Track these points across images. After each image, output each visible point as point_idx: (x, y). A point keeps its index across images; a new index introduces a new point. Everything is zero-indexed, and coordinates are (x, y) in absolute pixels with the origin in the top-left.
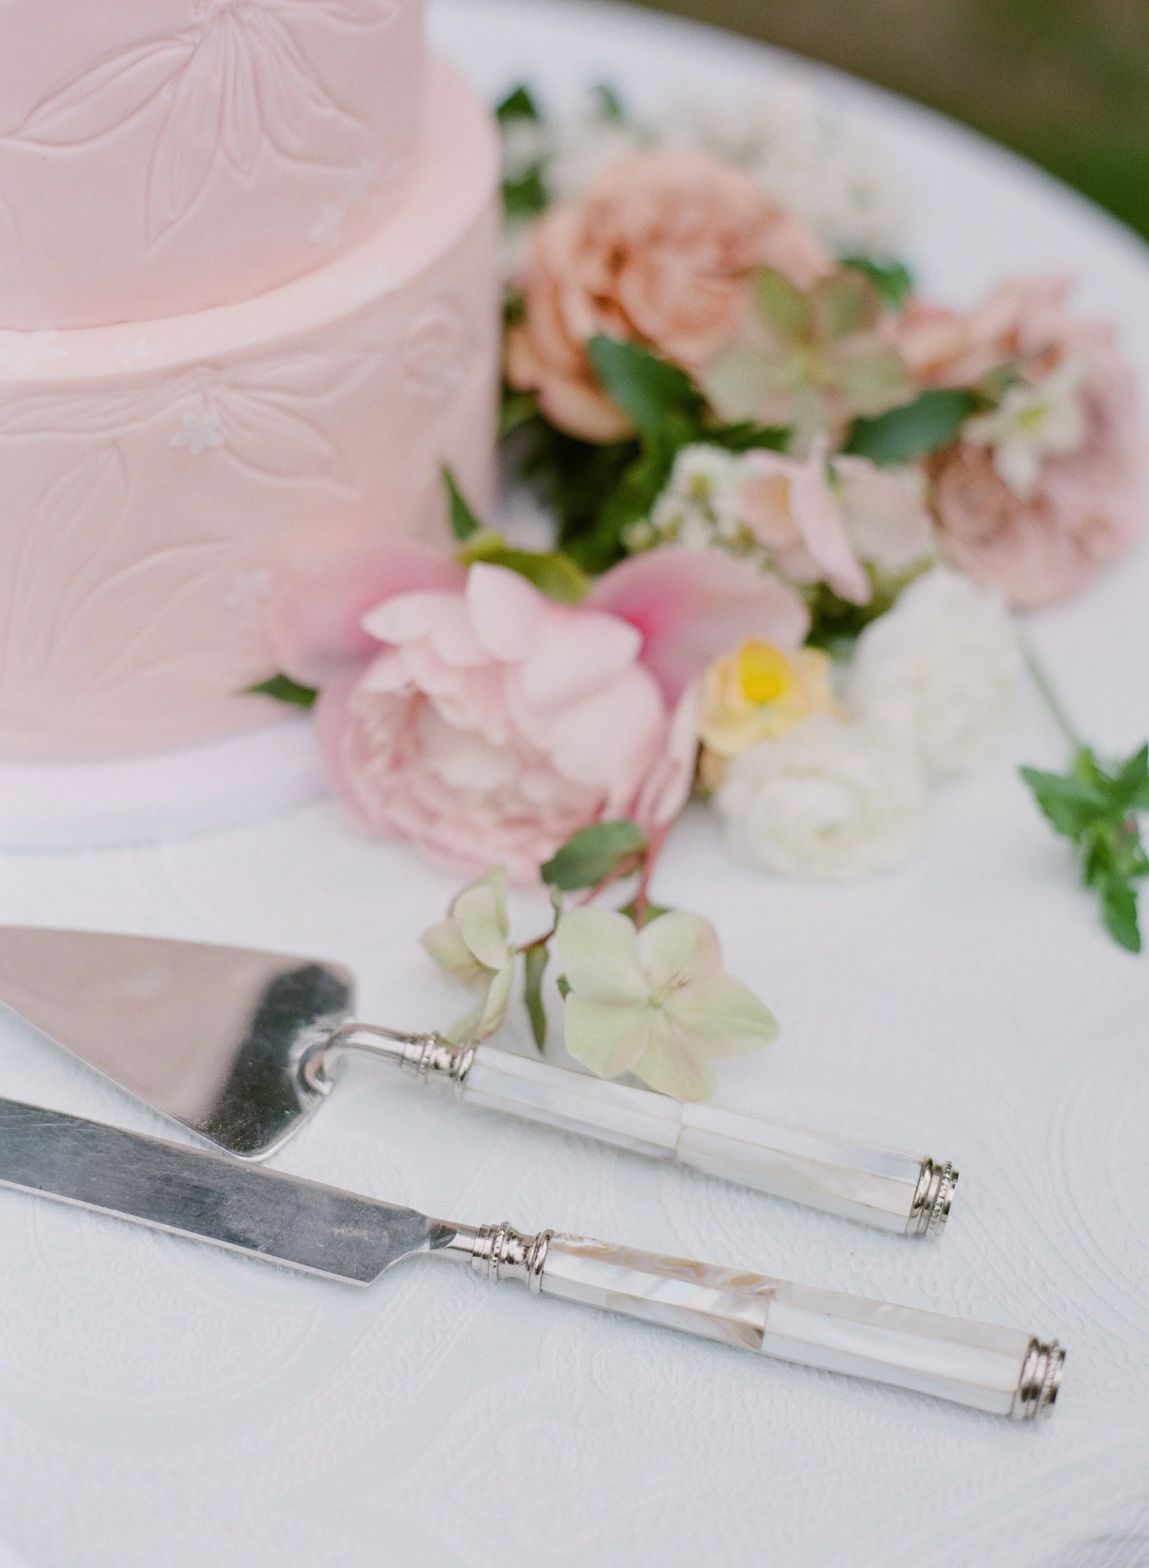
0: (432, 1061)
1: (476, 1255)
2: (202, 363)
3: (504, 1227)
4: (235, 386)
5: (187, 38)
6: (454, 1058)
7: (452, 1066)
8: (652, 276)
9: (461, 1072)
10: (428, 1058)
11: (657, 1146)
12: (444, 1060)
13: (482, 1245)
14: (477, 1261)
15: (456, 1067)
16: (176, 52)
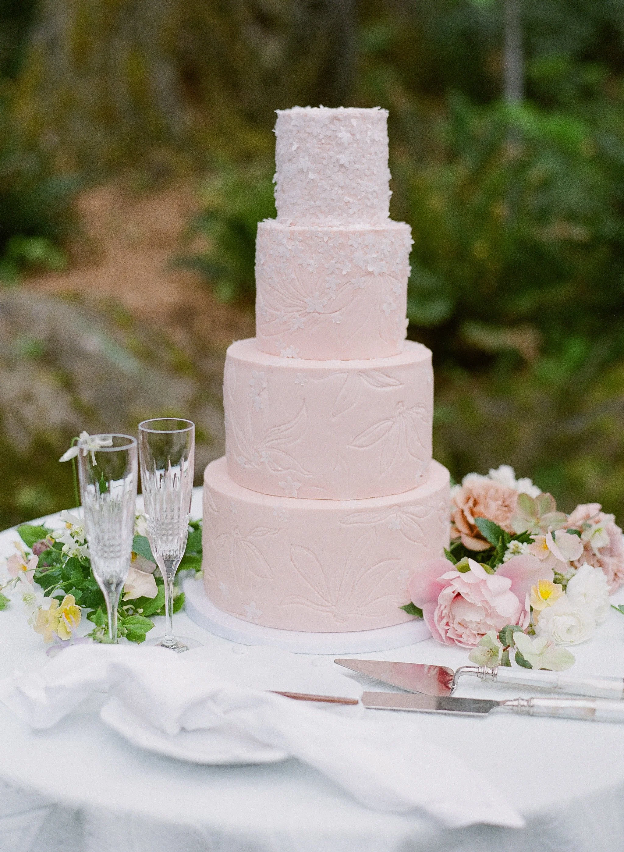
0: (487, 672)
1: (514, 706)
2: (396, 505)
3: (520, 698)
4: (404, 512)
5: (392, 419)
6: (493, 671)
7: (493, 673)
8: (487, 506)
9: (496, 673)
10: (485, 671)
11: (551, 683)
12: (490, 672)
13: (515, 703)
14: (514, 708)
15: (494, 673)
16: (389, 423)
